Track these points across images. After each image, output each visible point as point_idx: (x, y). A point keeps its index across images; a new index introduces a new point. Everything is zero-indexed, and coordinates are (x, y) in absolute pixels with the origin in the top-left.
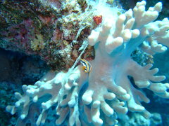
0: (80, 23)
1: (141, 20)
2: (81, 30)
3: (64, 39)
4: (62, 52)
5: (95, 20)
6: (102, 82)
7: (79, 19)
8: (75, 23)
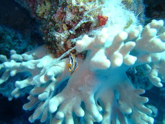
0: (86, 14)
1: (146, 45)
2: (82, 22)
3: (65, 23)
4: (57, 35)
5: (99, 20)
6: (79, 91)
7: (87, 8)
8: (81, 10)
